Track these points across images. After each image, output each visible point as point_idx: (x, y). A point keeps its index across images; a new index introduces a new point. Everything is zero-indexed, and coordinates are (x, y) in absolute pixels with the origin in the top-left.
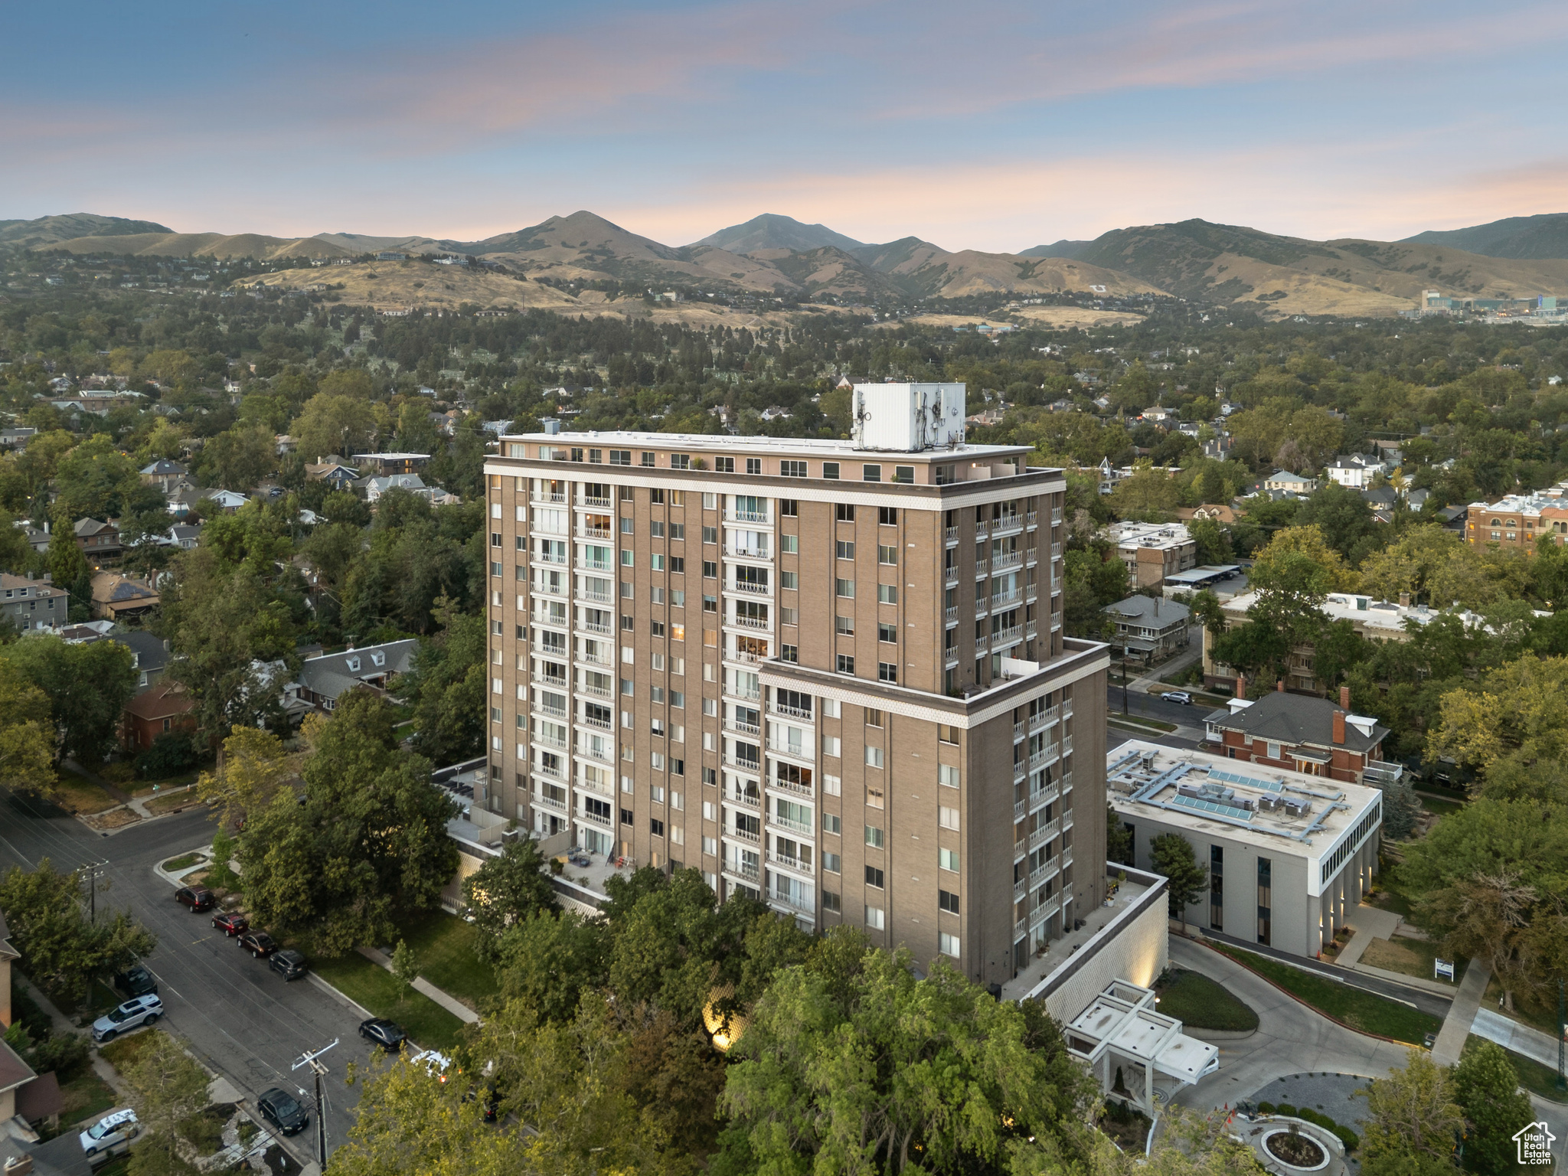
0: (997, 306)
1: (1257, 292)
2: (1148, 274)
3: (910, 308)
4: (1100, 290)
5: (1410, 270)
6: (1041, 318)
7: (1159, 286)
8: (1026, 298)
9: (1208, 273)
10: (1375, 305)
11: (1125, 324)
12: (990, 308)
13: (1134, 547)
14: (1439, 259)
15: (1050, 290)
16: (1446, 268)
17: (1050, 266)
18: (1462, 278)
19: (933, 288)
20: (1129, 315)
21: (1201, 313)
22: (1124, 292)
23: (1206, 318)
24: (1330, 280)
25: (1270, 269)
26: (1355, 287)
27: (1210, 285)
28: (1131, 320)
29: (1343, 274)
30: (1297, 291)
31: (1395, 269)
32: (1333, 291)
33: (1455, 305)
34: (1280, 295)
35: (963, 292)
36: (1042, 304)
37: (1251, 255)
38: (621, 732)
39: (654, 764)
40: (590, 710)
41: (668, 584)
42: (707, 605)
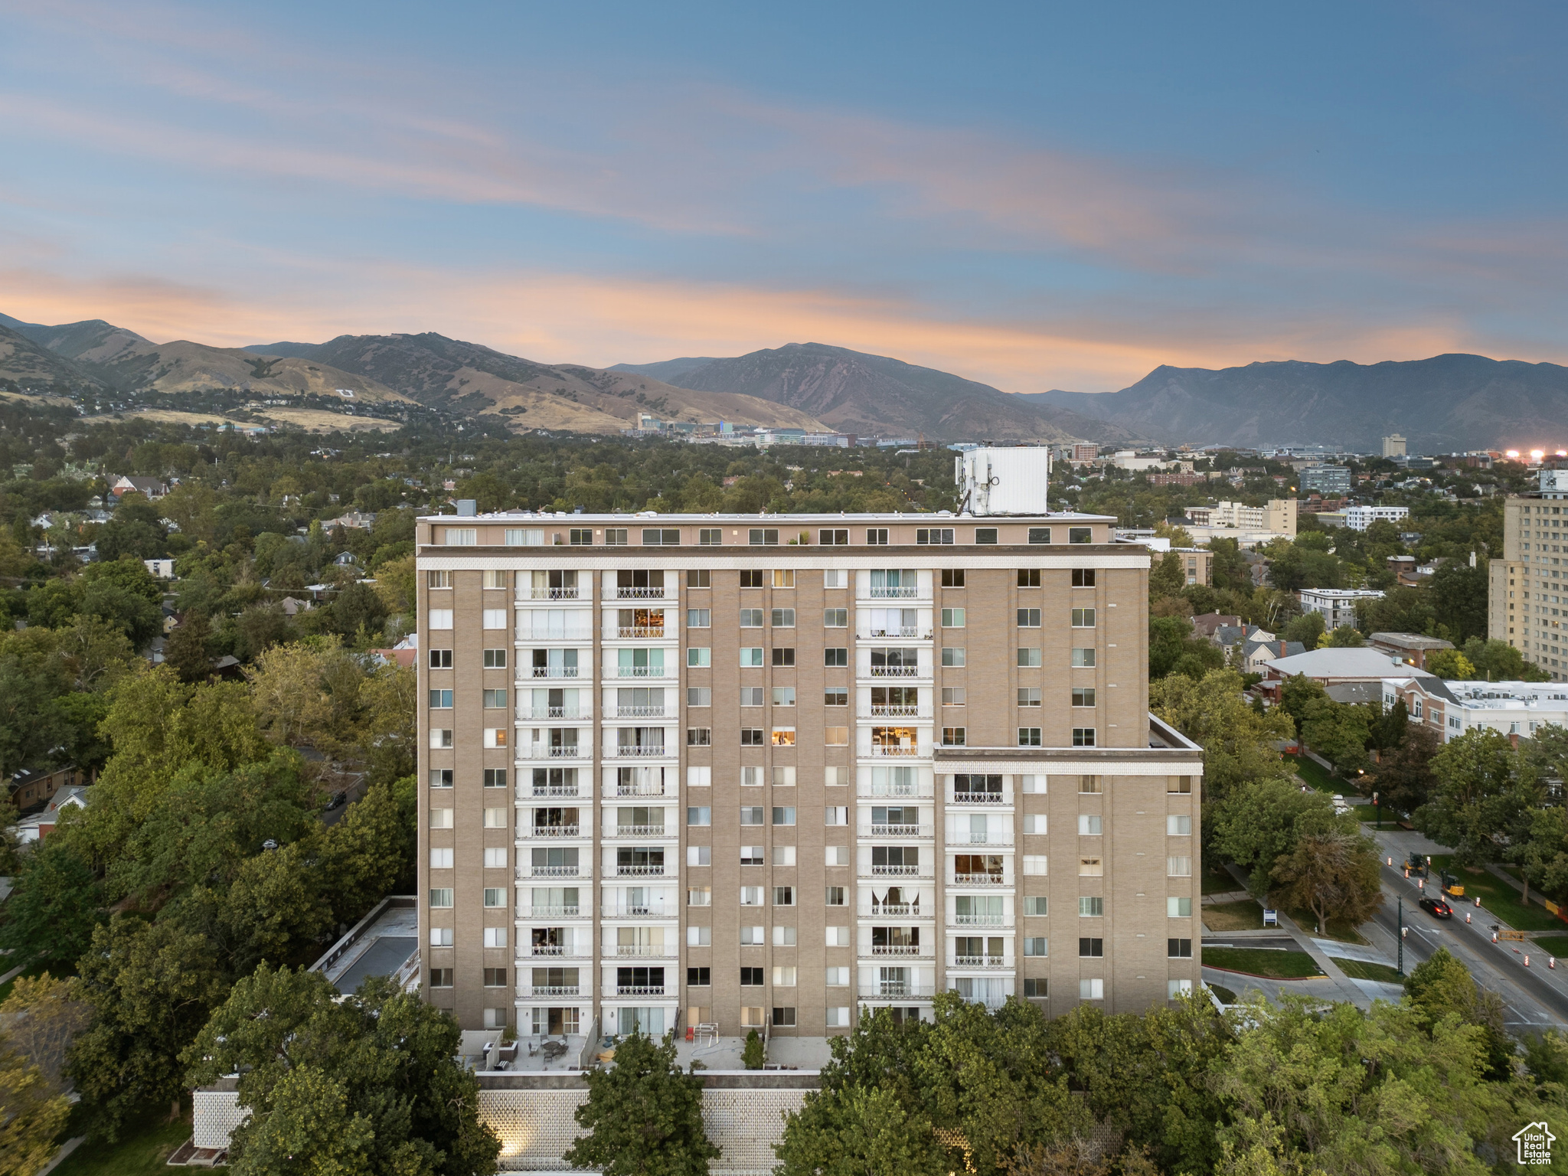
0: (234, 405)
1: (499, 406)
2: (391, 382)
3: (125, 402)
4: (350, 395)
6: (290, 420)
7: (404, 393)
8: (267, 398)
9: (450, 385)
10: (602, 423)
11: (384, 431)
12: (226, 407)
15: (291, 391)
16: (650, 395)
17: (288, 366)
18: (662, 404)
19: (144, 381)
20: (386, 422)
21: (455, 422)
22: (373, 398)
23: (461, 428)
25: (510, 385)
26: (583, 406)
27: (453, 397)
28: (388, 427)
29: (570, 394)
30: (534, 407)
32: (565, 409)
33: (663, 427)
34: (520, 410)
35: (187, 386)
36: (287, 405)
37: (488, 371)
38: (686, 874)
39: (744, 900)
40: (625, 856)
41: (768, 682)
42: (830, 699)
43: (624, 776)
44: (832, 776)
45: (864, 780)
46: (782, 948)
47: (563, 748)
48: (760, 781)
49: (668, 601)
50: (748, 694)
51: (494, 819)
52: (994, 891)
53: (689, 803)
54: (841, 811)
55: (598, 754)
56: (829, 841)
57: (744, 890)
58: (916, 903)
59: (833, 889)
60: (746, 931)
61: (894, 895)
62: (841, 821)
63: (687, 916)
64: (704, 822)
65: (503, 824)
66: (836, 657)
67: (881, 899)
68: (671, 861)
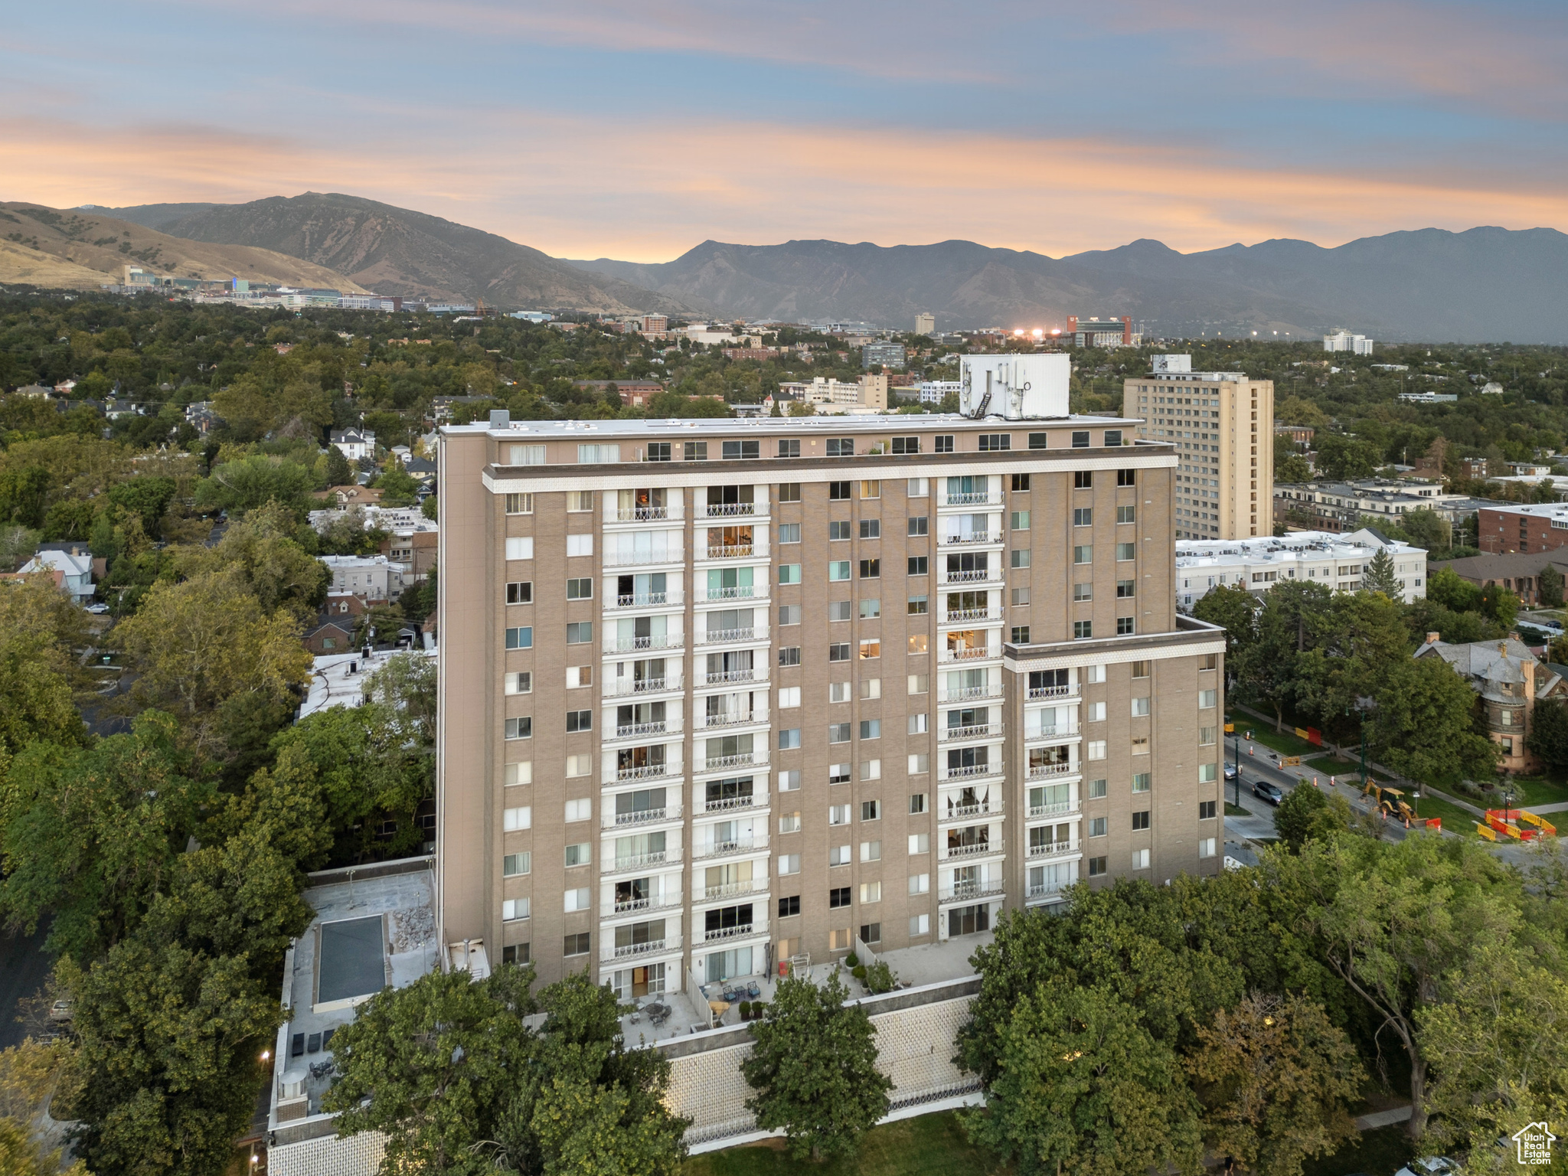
5: (99, 243)
10: (75, 277)
14: (127, 234)
16: (137, 244)
18: (154, 256)
24: (17, 246)
26: (49, 256)
29: (28, 240)
31: (82, 240)
32: (25, 259)
33: (157, 282)
38: (777, 800)
39: (832, 821)
40: (715, 791)
41: (856, 595)
42: (912, 607)
43: (713, 704)
44: (913, 685)
45: (943, 686)
46: (868, 864)
47: (647, 681)
48: (847, 697)
49: (759, 518)
50: (836, 609)
51: (574, 768)
52: (1060, 780)
53: (781, 728)
54: (921, 718)
55: (688, 685)
56: (911, 751)
57: (832, 809)
58: (986, 800)
59: (914, 797)
60: (834, 852)
61: (969, 796)
62: (921, 729)
63: (778, 844)
64: (794, 745)
65: (587, 771)
66: (917, 565)
67: (954, 802)
68: (760, 789)
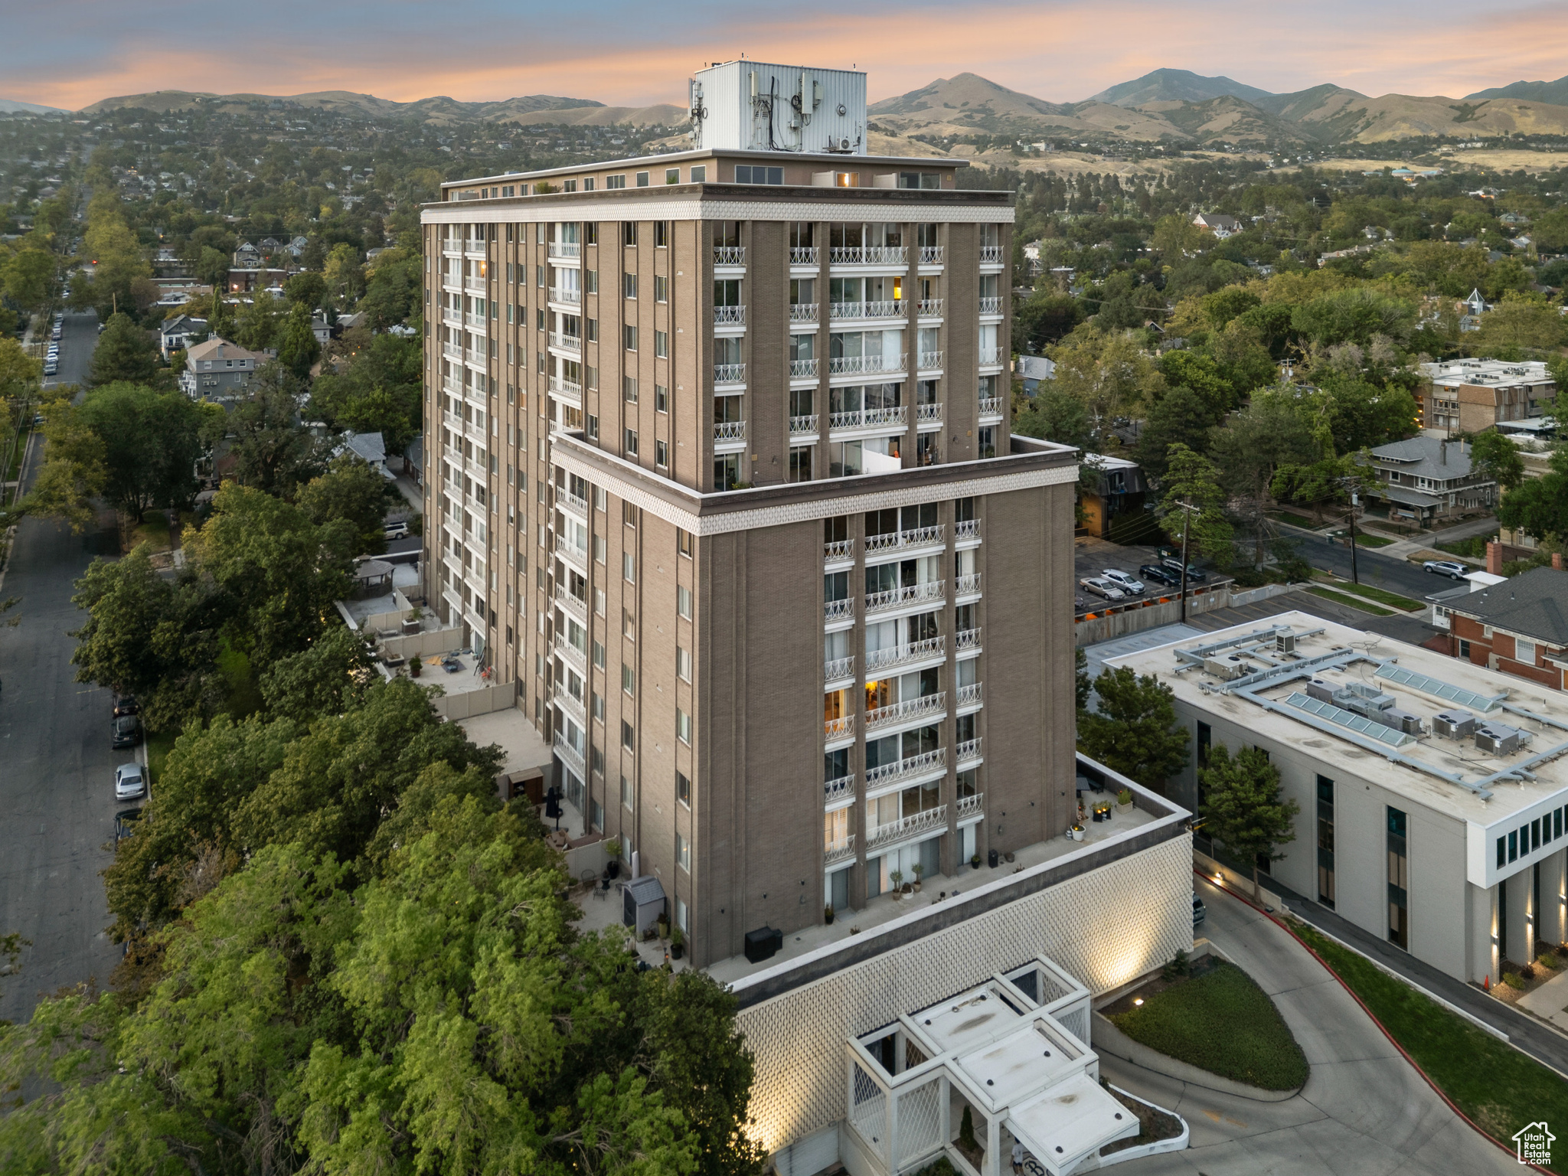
0: (1424, 150)
3: (1316, 153)
6: (1480, 162)
8: (1462, 141)
12: (1416, 152)
13: (1456, 384)
19: (1348, 134)
35: (1384, 136)
36: (1482, 148)
